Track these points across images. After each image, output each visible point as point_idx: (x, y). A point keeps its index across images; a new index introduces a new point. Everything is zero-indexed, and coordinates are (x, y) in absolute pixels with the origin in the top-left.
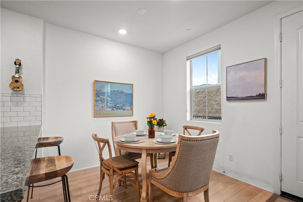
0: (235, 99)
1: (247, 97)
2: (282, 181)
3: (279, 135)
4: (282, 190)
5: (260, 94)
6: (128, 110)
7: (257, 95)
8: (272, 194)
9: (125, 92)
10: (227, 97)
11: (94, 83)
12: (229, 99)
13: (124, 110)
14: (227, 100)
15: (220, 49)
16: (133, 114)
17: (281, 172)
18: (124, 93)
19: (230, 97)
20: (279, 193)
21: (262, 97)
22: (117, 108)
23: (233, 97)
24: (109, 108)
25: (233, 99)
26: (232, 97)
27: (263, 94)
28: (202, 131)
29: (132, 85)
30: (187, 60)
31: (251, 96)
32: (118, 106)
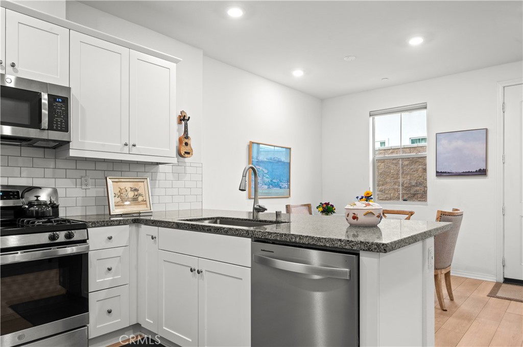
0: (448, 174)
1: (464, 172)
2: (505, 267)
3: (502, 216)
4: (505, 277)
5: (480, 169)
6: (285, 188)
7: (476, 171)
8: (495, 283)
9: (283, 160)
10: (437, 172)
11: (249, 146)
12: (439, 174)
13: (280, 188)
14: (437, 176)
15: (426, 108)
16: (290, 195)
17: (503, 257)
18: (281, 161)
19: (441, 172)
20: (502, 280)
21: (483, 172)
22: (274, 184)
23: (446, 172)
24: (265, 185)
25: (445, 174)
26: (444, 173)
27: (484, 169)
28: (412, 215)
29: (290, 149)
30: (370, 116)
31: (469, 172)
32: (274, 183)
